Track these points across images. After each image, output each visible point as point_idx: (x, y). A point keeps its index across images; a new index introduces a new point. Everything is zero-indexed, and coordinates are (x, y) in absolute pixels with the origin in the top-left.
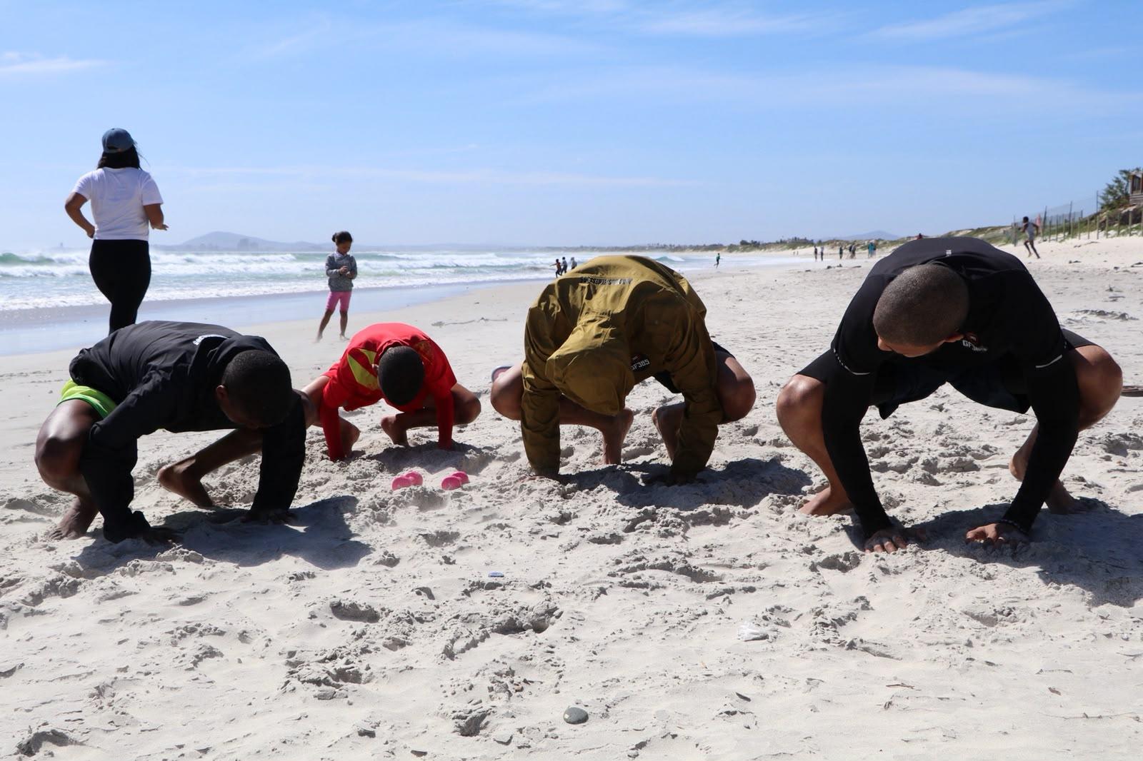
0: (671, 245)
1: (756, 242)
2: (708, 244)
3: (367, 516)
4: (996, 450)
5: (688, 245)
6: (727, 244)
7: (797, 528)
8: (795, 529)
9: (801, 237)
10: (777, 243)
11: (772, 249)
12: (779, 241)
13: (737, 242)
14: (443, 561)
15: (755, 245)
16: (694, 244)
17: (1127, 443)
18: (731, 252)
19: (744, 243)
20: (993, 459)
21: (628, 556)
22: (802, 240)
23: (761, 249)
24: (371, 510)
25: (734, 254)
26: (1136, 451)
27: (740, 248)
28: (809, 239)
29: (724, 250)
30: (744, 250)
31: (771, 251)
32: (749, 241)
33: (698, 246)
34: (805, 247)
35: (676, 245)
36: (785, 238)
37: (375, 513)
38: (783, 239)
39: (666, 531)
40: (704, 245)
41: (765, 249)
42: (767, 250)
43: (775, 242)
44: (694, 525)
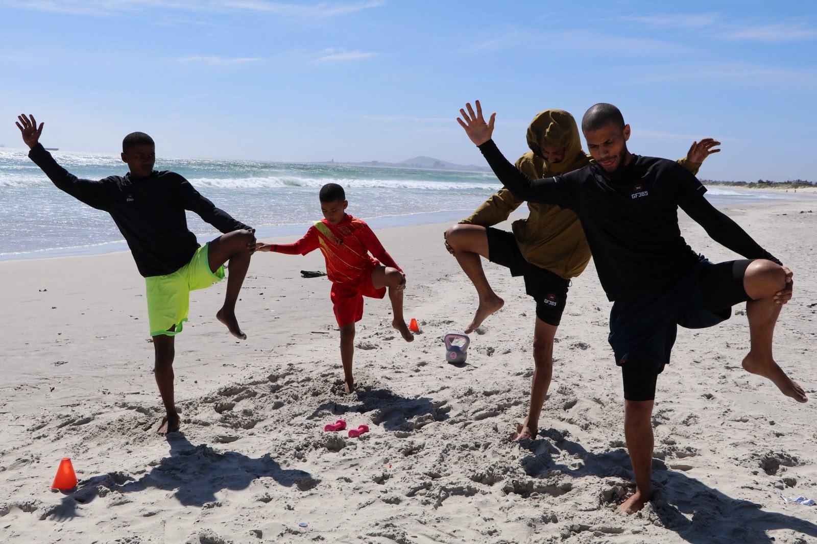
0: (709, 181)
1: (769, 182)
2: (736, 181)
3: (291, 454)
4: (695, 451)
5: (721, 180)
6: (748, 182)
7: (503, 511)
8: (502, 510)
9: (803, 179)
10: (785, 183)
11: (780, 187)
12: (787, 181)
13: (756, 181)
14: (287, 507)
15: (769, 184)
16: (726, 180)
17: (781, 460)
18: (750, 187)
19: (761, 182)
20: (686, 459)
21: (385, 521)
22: (803, 182)
23: (772, 187)
24: (295, 450)
25: (753, 189)
26: (785, 467)
27: (758, 185)
28: (809, 181)
29: (746, 186)
30: (760, 187)
31: (779, 189)
32: (764, 181)
33: (728, 182)
34: (804, 187)
35: (714, 180)
36: (791, 180)
37: (297, 452)
38: (789, 181)
39: (427, 501)
40: (733, 182)
41: (775, 186)
42: (776, 188)
43: (783, 182)
44: (452, 495)
